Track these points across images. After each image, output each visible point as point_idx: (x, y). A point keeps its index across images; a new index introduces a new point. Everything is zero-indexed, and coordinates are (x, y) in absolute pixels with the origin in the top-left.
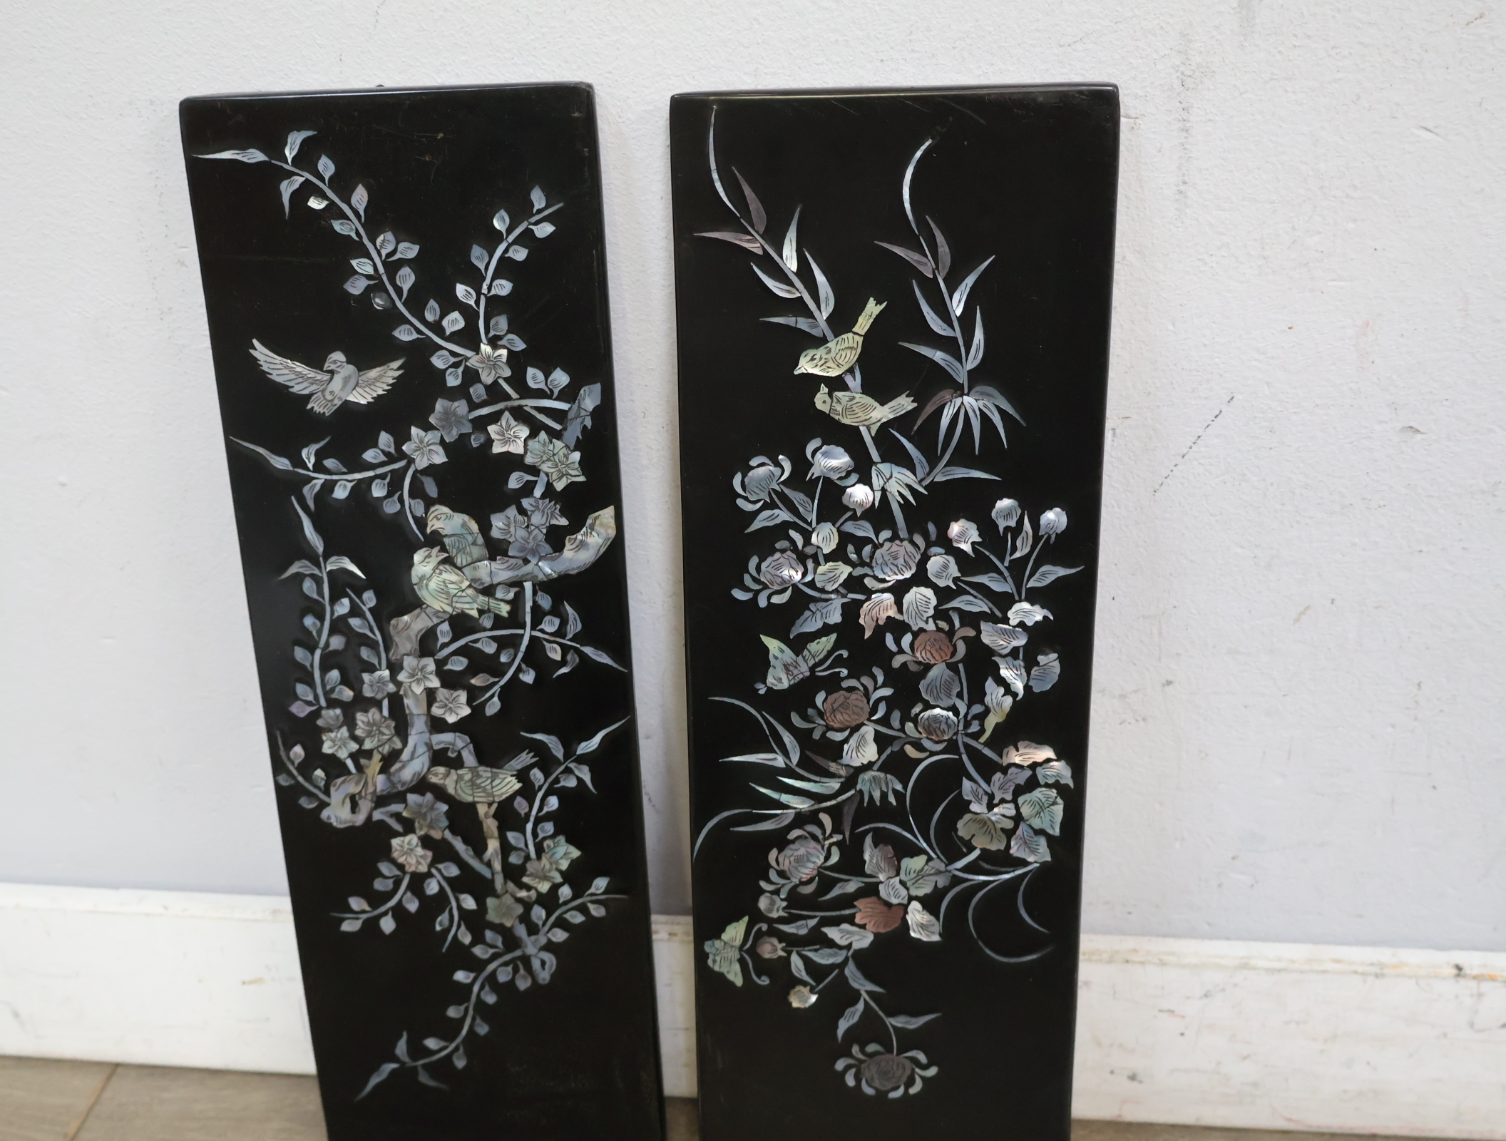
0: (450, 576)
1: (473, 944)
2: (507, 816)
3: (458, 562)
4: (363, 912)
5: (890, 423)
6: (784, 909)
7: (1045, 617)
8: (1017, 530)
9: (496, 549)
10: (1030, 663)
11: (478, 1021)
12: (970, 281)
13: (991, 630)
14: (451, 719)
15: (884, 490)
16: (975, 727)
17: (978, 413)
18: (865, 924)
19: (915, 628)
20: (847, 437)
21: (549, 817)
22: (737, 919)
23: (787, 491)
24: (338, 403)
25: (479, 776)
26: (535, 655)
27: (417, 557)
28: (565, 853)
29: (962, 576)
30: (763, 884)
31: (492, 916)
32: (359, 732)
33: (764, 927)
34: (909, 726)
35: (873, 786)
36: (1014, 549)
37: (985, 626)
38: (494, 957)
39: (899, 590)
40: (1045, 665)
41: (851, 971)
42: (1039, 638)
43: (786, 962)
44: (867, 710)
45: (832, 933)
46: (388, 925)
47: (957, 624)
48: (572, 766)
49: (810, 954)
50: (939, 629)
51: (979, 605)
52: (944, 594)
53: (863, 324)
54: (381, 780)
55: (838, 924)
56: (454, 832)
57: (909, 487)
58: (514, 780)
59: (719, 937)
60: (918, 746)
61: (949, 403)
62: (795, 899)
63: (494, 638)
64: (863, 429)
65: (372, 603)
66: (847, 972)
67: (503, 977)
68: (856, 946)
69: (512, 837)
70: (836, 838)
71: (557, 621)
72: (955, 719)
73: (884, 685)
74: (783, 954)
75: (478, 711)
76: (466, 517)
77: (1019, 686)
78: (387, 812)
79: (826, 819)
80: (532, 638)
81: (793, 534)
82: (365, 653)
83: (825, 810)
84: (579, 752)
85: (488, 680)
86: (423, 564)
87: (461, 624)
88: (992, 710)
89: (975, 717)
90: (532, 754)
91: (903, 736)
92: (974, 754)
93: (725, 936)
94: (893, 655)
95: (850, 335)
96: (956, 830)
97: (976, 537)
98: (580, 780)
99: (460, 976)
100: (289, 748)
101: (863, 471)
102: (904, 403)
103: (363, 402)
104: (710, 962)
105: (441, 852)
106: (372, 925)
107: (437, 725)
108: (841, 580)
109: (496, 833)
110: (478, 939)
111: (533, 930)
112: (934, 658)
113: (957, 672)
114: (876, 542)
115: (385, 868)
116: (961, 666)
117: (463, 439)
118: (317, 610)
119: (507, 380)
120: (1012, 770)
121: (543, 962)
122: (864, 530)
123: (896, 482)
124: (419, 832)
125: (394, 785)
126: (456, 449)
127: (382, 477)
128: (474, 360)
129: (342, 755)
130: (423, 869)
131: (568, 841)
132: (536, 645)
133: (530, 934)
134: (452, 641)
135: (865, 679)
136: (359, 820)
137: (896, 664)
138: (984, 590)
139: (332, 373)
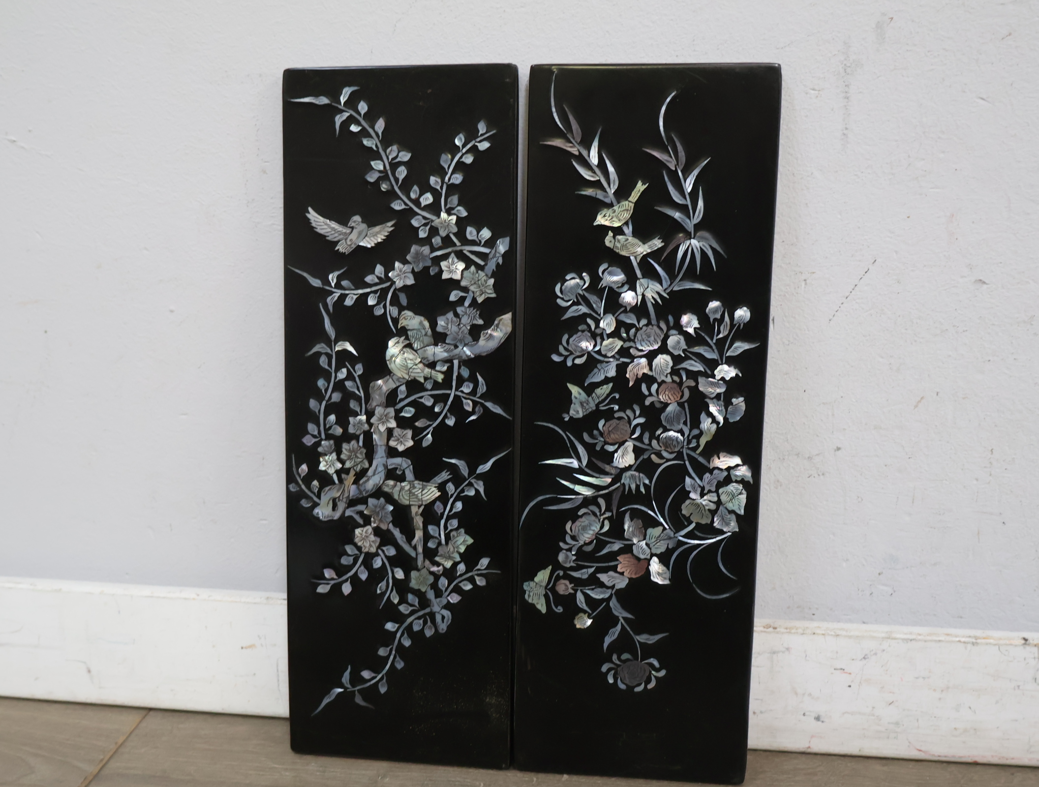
0: (409, 355)
1: (400, 603)
2: (430, 514)
3: (415, 346)
4: (332, 579)
5: (648, 255)
6: (574, 561)
7: (737, 375)
8: (721, 321)
9: (439, 338)
10: (728, 403)
11: (398, 658)
12: (696, 172)
13: (704, 382)
14: (401, 448)
15: (643, 295)
16: (693, 445)
17: (699, 249)
18: (623, 572)
19: (659, 380)
20: (624, 263)
21: (456, 515)
22: (545, 568)
23: (586, 295)
24: (354, 246)
25: (414, 487)
26: (457, 408)
27: (391, 343)
28: (463, 541)
29: (689, 348)
30: (561, 544)
31: (413, 584)
32: (343, 456)
33: (561, 573)
34: (654, 443)
35: (633, 481)
36: (719, 332)
37: (701, 380)
38: (412, 613)
39: (651, 356)
40: (736, 405)
41: (613, 603)
42: (733, 387)
43: (573, 597)
44: (629, 431)
45: (603, 577)
46: (347, 589)
47: (684, 378)
48: (473, 481)
49: (588, 592)
50: (673, 381)
51: (698, 367)
52: (677, 360)
53: (635, 196)
54: (353, 487)
55: (607, 572)
56: (395, 525)
57: (658, 293)
58: (436, 490)
59: (533, 580)
60: (660, 456)
61: (683, 244)
62: (581, 555)
63: (432, 396)
64: (632, 258)
65: (360, 372)
66: (611, 603)
67: (416, 628)
68: (617, 587)
69: (431, 529)
70: (608, 514)
71: (471, 386)
72: (681, 438)
73: (639, 416)
74: (572, 592)
75: (418, 443)
76: (422, 318)
77: (720, 419)
78: (354, 510)
79: (601, 501)
80: (455, 396)
81: (589, 321)
82: (353, 405)
83: (602, 496)
84: (478, 472)
85: (426, 423)
86: (394, 348)
87: (414, 386)
88: (704, 432)
89: (694, 437)
90: (448, 473)
91: (651, 448)
92: (692, 460)
93: (536, 579)
95: (627, 202)
96: (681, 510)
97: (696, 324)
98: (477, 491)
99: (390, 626)
100: (298, 466)
101: (631, 283)
102: (657, 243)
103: (369, 246)
104: (526, 597)
105: (385, 538)
106: (337, 588)
107: (392, 452)
108: (616, 350)
109: (421, 525)
110: (403, 600)
111: (439, 594)
112: (670, 399)
113: (684, 409)
114: (638, 326)
115: (349, 549)
116: (686, 405)
117: (426, 269)
118: (327, 376)
119: (455, 234)
120: (716, 472)
121: (443, 617)
122: (630, 319)
123: (651, 290)
124: (374, 525)
125: (361, 492)
126: (421, 276)
127: (375, 292)
128: (436, 222)
129: (331, 471)
130: (373, 550)
131: (466, 533)
132: (458, 400)
133: (436, 597)
134: (406, 397)
135: (629, 412)
136: (337, 515)
137: (647, 403)
138: (700, 357)
139: (352, 228)
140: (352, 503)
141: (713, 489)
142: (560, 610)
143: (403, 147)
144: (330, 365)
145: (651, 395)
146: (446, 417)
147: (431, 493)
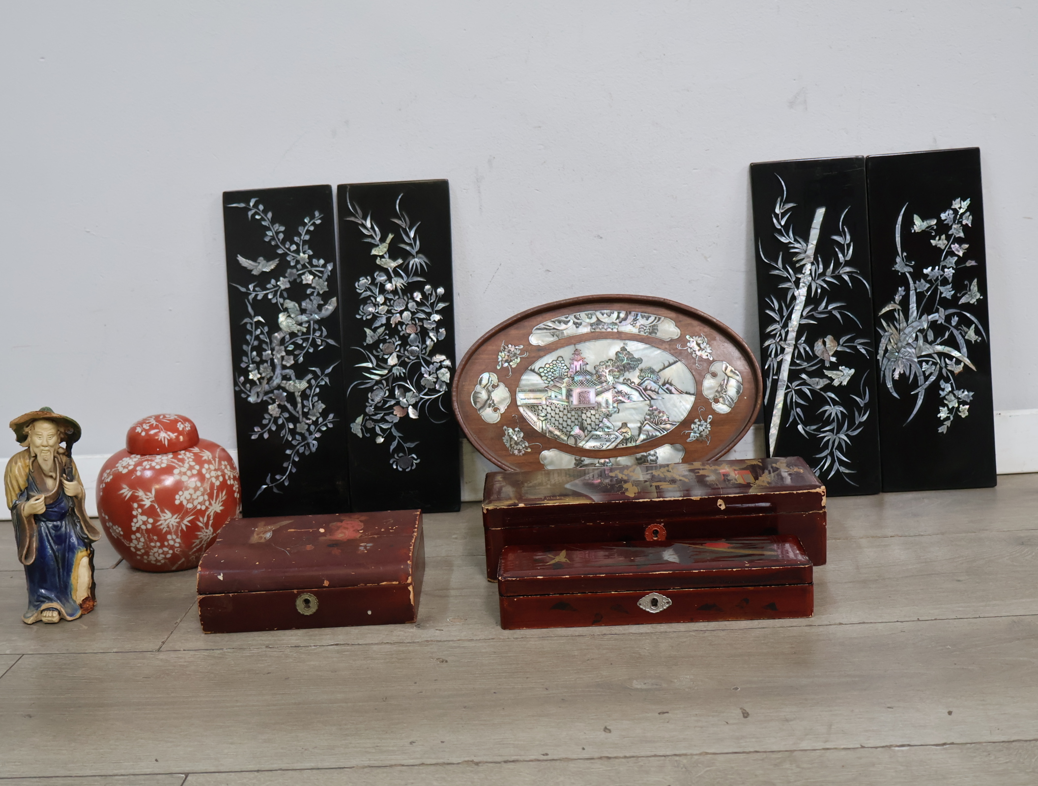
0: (289, 320)
1: (292, 440)
2: (304, 395)
3: (292, 316)
4: (259, 432)
5: (396, 267)
6: (373, 411)
7: (441, 318)
8: (431, 294)
9: (303, 311)
10: (437, 332)
11: (293, 467)
12: (415, 228)
14: (288, 365)
15: (396, 285)
16: (424, 352)
17: (419, 263)
18: (397, 415)
19: (406, 324)
20: (386, 271)
21: (316, 395)
22: (360, 416)
23: (370, 286)
24: (260, 271)
25: (296, 383)
26: (314, 344)
27: (280, 315)
28: (321, 406)
29: (418, 308)
30: (367, 404)
31: (298, 430)
32: (261, 371)
33: (368, 418)
34: (406, 353)
35: (398, 371)
36: (431, 300)
37: (425, 322)
38: (299, 444)
39: (401, 313)
40: (442, 332)
41: (393, 430)
42: (439, 324)
43: (374, 428)
44: (394, 348)
45: (387, 418)
46: (266, 436)
47: (417, 322)
48: (323, 378)
49: (381, 426)
50: (412, 323)
51: (422, 316)
52: (413, 313)
53: (388, 240)
54: (266, 386)
55: (389, 415)
56: (288, 402)
57: (402, 284)
58: (306, 383)
59: (355, 422)
60: (409, 358)
61: (411, 261)
62: (377, 408)
64: (389, 269)
65: (266, 330)
66: (392, 430)
67: (301, 451)
68: (394, 422)
69: (305, 402)
70: (388, 388)
71: (320, 332)
72: (418, 349)
73: (398, 341)
74: (374, 426)
75: (296, 361)
76: (295, 303)
77: (435, 339)
78: (268, 397)
79: (384, 382)
80: (313, 338)
81: (372, 298)
82: (264, 346)
83: (384, 379)
84: (325, 373)
85: (300, 352)
86: (282, 318)
87: (293, 335)
88: (428, 346)
89: (423, 349)
90: (312, 375)
91: (405, 355)
92: (424, 359)
93: (357, 421)
94: (400, 331)
95: (385, 243)
96: (421, 383)
97: (420, 296)
98: (326, 382)
99: (288, 452)
100: (239, 377)
101: (390, 280)
102: (400, 261)
103: (268, 271)
104: (352, 430)
105: (283, 408)
106: (261, 436)
107: (284, 367)
108: (385, 311)
109: (300, 401)
111: (311, 433)
112: (412, 332)
113: (418, 336)
114: (394, 299)
115: (266, 416)
116: (419, 334)
117: (295, 280)
118: (251, 333)
119: (308, 263)
120: (435, 364)
121: (314, 445)
122: (390, 296)
123: (398, 283)
124: (277, 403)
125: (270, 388)
126: (293, 283)
127: (271, 292)
128: (299, 258)
129: (255, 379)
130: (278, 415)
131: (322, 403)
132: (314, 340)
133: (310, 435)
134: (290, 340)
135: (393, 339)
136: (259, 400)
137: (401, 334)
138: (423, 311)
139: (259, 263)
140: (266, 393)
141: (435, 372)
142: (368, 435)
143: (281, 224)
144: (252, 328)
145: (403, 330)
146: (309, 348)
147: (303, 385)
